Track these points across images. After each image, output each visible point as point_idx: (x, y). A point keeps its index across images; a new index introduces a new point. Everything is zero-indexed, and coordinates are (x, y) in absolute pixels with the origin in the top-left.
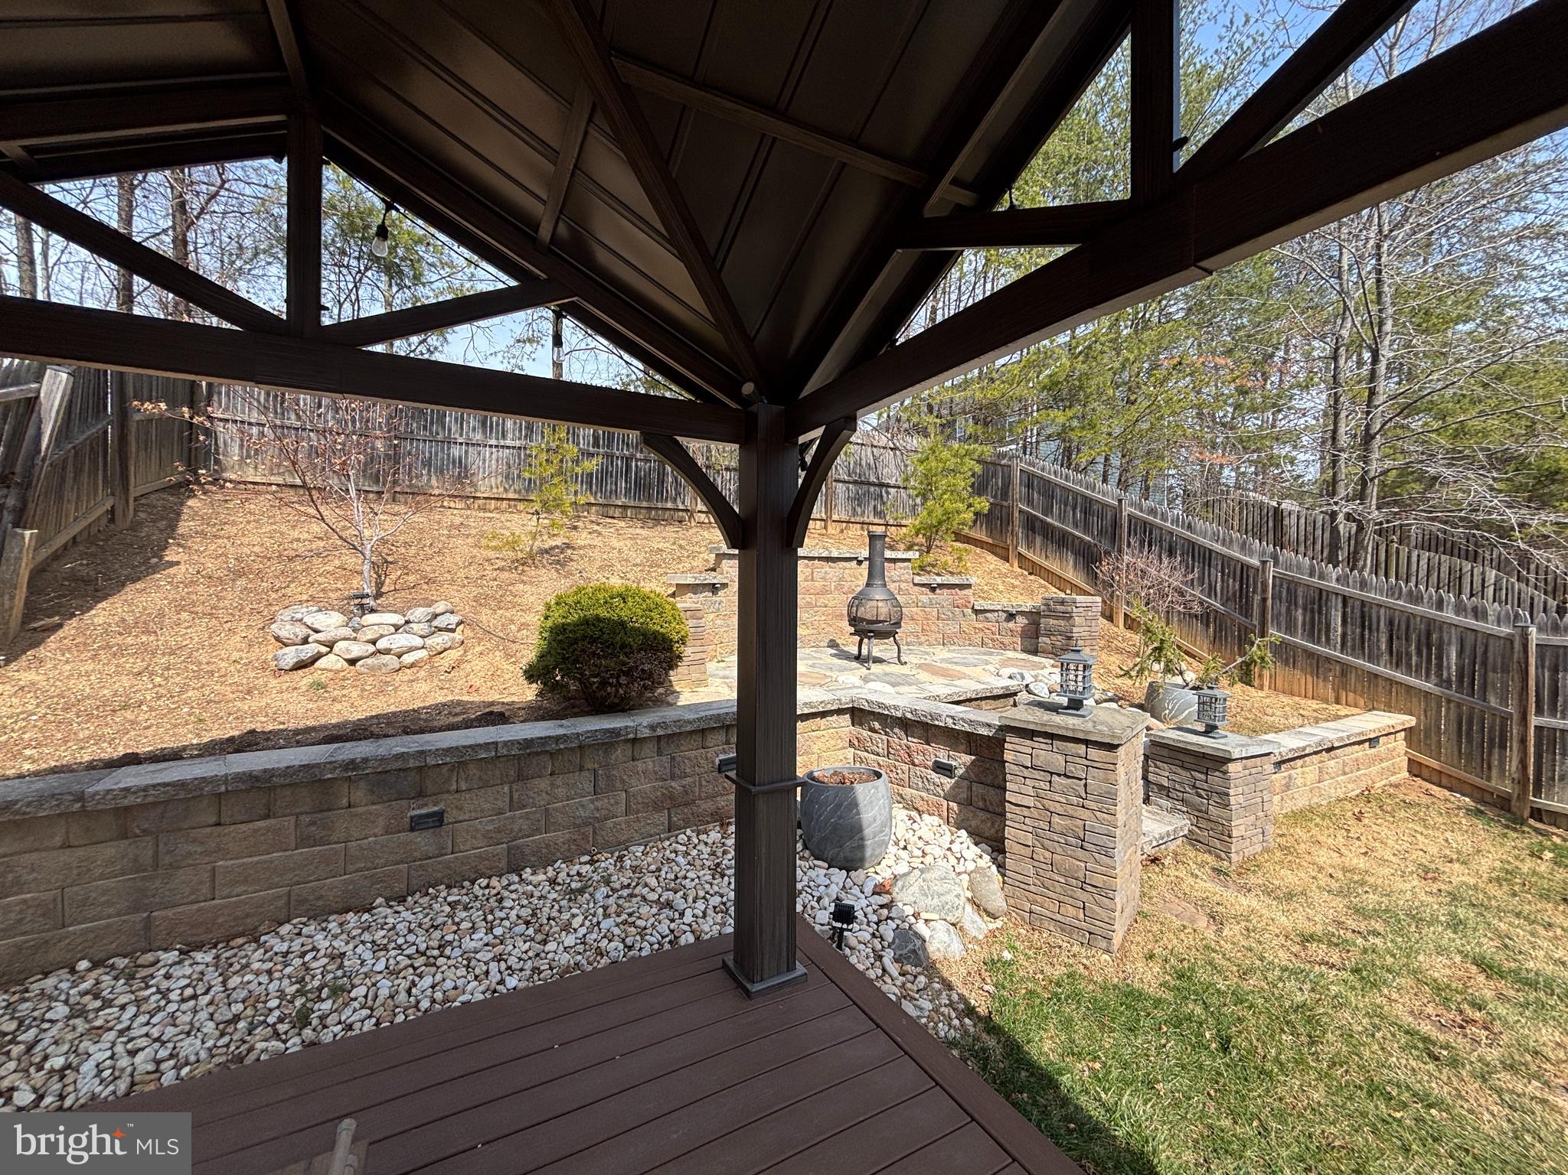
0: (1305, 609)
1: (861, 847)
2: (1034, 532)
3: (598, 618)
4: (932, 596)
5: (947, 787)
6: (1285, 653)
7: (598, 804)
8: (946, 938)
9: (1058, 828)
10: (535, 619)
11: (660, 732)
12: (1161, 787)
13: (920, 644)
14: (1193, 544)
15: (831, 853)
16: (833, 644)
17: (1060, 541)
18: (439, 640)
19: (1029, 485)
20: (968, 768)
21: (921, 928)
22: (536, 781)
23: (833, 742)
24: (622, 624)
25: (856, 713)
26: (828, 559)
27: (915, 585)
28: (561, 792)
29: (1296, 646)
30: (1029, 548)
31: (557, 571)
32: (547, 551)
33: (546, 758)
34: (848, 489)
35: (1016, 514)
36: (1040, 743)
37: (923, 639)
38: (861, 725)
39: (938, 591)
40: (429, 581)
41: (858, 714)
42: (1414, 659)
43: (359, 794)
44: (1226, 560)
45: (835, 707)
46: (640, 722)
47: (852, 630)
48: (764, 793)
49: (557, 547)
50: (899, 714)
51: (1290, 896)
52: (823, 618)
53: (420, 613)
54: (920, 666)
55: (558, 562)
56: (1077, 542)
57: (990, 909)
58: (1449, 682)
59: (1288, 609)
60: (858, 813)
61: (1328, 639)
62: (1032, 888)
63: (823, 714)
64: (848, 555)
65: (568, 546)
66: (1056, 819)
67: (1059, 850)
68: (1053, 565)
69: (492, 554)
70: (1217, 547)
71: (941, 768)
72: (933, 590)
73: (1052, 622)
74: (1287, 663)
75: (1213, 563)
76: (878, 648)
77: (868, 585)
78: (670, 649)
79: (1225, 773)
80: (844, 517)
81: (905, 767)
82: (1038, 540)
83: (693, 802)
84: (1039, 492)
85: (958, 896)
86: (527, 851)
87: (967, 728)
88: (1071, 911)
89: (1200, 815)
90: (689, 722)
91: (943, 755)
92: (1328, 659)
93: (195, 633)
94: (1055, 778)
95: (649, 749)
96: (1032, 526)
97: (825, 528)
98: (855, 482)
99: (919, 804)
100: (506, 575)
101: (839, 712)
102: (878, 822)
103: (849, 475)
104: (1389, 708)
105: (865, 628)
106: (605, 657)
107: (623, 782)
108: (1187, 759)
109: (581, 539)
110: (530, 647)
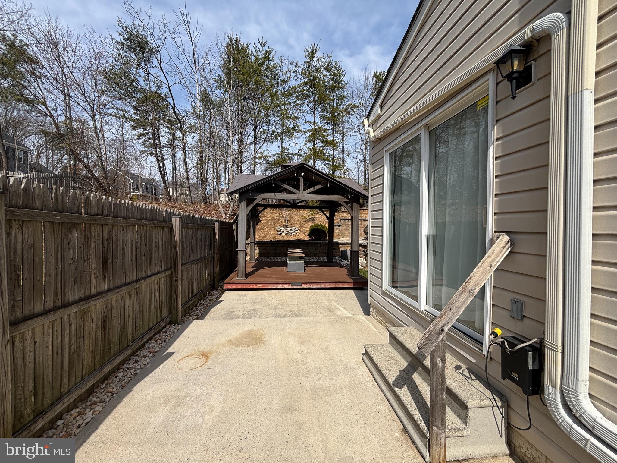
3: (316, 228)
10: (308, 230)
11: (324, 243)
18: (296, 232)
24: (319, 229)
31: (312, 222)
32: (311, 218)
40: (293, 224)
43: (291, 245)
48: (330, 243)
53: (293, 228)
55: (312, 220)
57: (363, 266)
65: (314, 217)
69: (302, 219)
71: (363, 251)
78: (325, 233)
93: (268, 230)
95: (322, 245)
100: (304, 223)
109: (317, 216)
110: (308, 233)
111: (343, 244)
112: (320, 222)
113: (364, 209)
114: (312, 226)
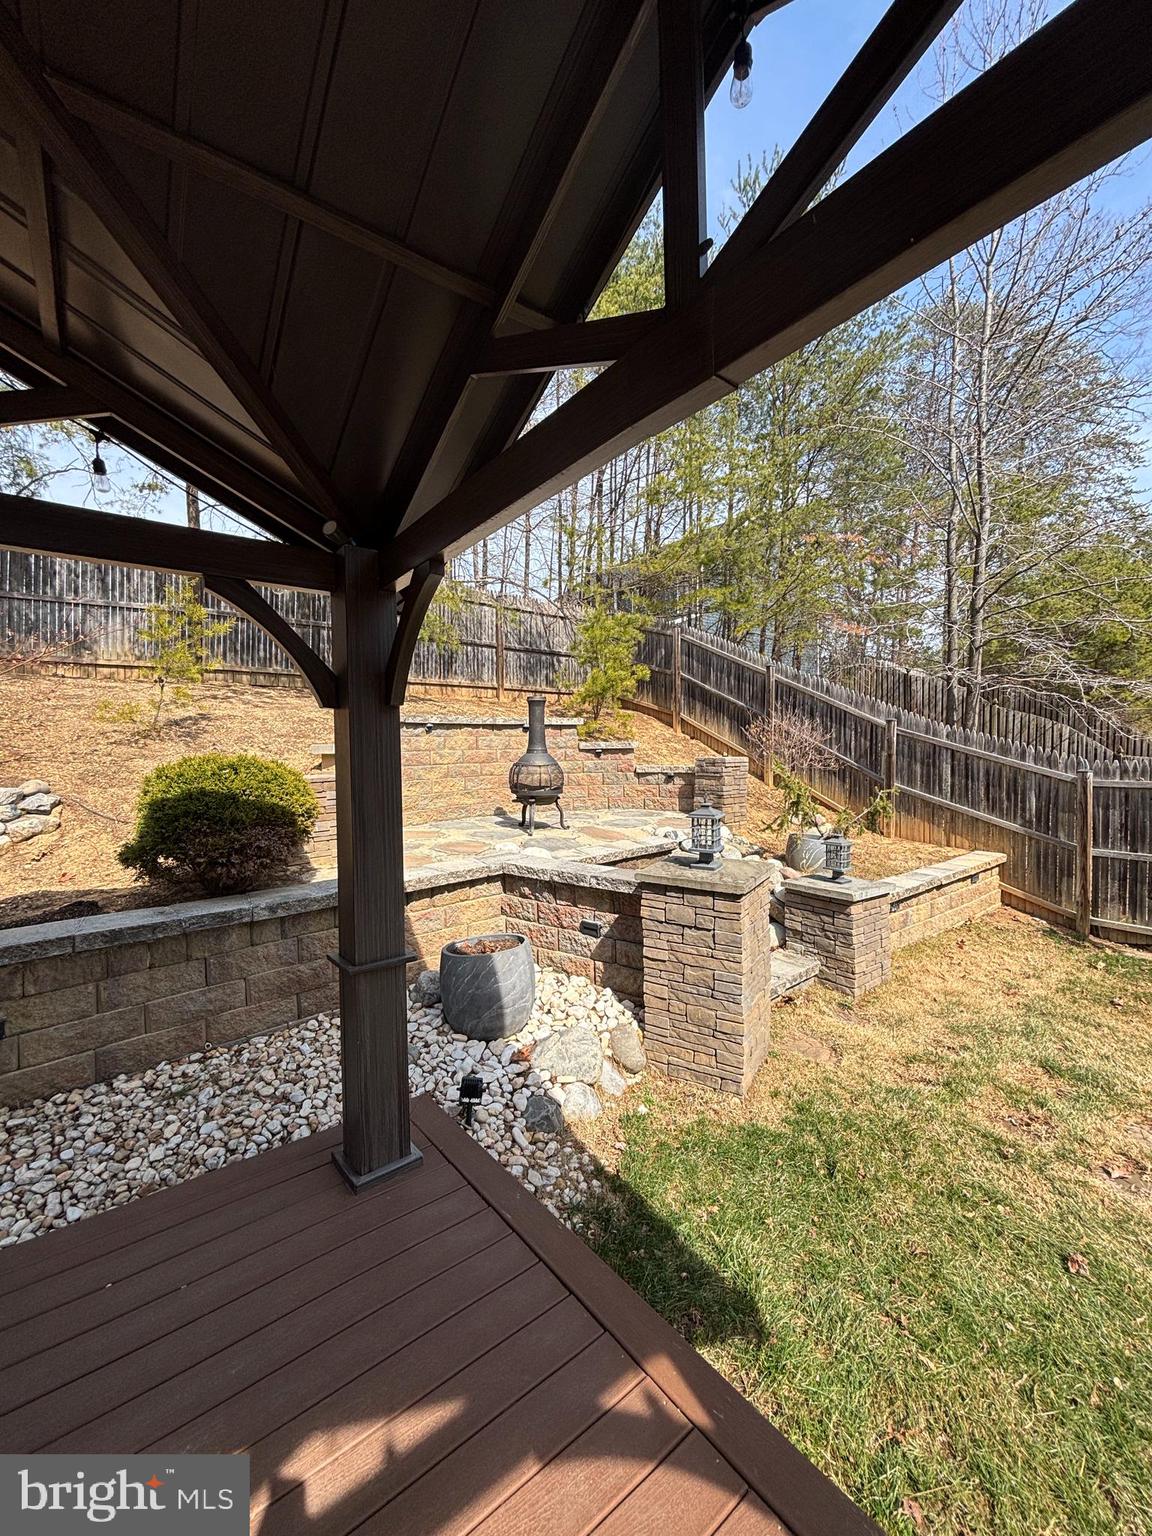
0: (922, 764)
1: (500, 1016)
2: (694, 699)
3: (203, 792)
4: (597, 761)
5: (593, 947)
6: (906, 803)
7: (212, 996)
8: (582, 1101)
9: (691, 981)
11: (281, 913)
12: (795, 932)
13: (587, 808)
14: (830, 707)
15: (469, 1025)
16: (500, 812)
17: (715, 706)
18: (26, 824)
19: (689, 655)
20: (612, 927)
21: (557, 1093)
22: (131, 977)
23: (483, 911)
24: (232, 798)
25: (508, 880)
26: (493, 727)
27: (581, 750)
28: (163, 986)
29: (915, 797)
30: (690, 714)
31: (187, 744)
32: (176, 723)
33: (143, 950)
34: (519, 657)
35: (678, 682)
36: (673, 898)
37: (589, 803)
38: (512, 891)
39: (602, 756)
40: (21, 758)
41: (509, 881)
42: (1006, 803)
44: (858, 720)
45: (484, 875)
46: (259, 904)
47: (514, 796)
48: (365, 973)
49: (190, 718)
50: (547, 878)
51: (900, 1022)
52: (489, 786)
54: (581, 830)
55: (189, 734)
56: (732, 707)
57: (628, 1064)
58: (1031, 822)
59: (909, 765)
60: (496, 982)
61: (941, 789)
62: (669, 1040)
63: (472, 883)
64: (513, 722)
65: (203, 717)
66: (688, 971)
67: (692, 1001)
68: (711, 729)
69: (108, 727)
70: (851, 709)
71: (588, 929)
72: (598, 755)
73: (705, 782)
74: (908, 812)
75: (848, 723)
76: (539, 814)
77: (529, 751)
78: (293, 823)
79: (848, 915)
80: (516, 686)
81: (554, 930)
82: (698, 707)
83: (326, 985)
84: (698, 661)
85: (594, 1056)
86: (121, 1055)
87: (610, 888)
88: (704, 1059)
89: (828, 954)
90: (316, 900)
91: (588, 915)
92: (941, 807)
94: (687, 931)
95: (271, 932)
96: (693, 693)
97: (498, 696)
98: (526, 651)
99: (568, 966)
100: (124, 748)
101: (489, 879)
102: (518, 988)
103: (520, 644)
104: (987, 848)
105: (528, 795)
106: (213, 834)
107: (241, 969)
108: (817, 904)
109: (220, 709)
110: (130, 834)
111: (432, 892)
112: (238, 740)
113: (456, 682)
114: (160, 774)
